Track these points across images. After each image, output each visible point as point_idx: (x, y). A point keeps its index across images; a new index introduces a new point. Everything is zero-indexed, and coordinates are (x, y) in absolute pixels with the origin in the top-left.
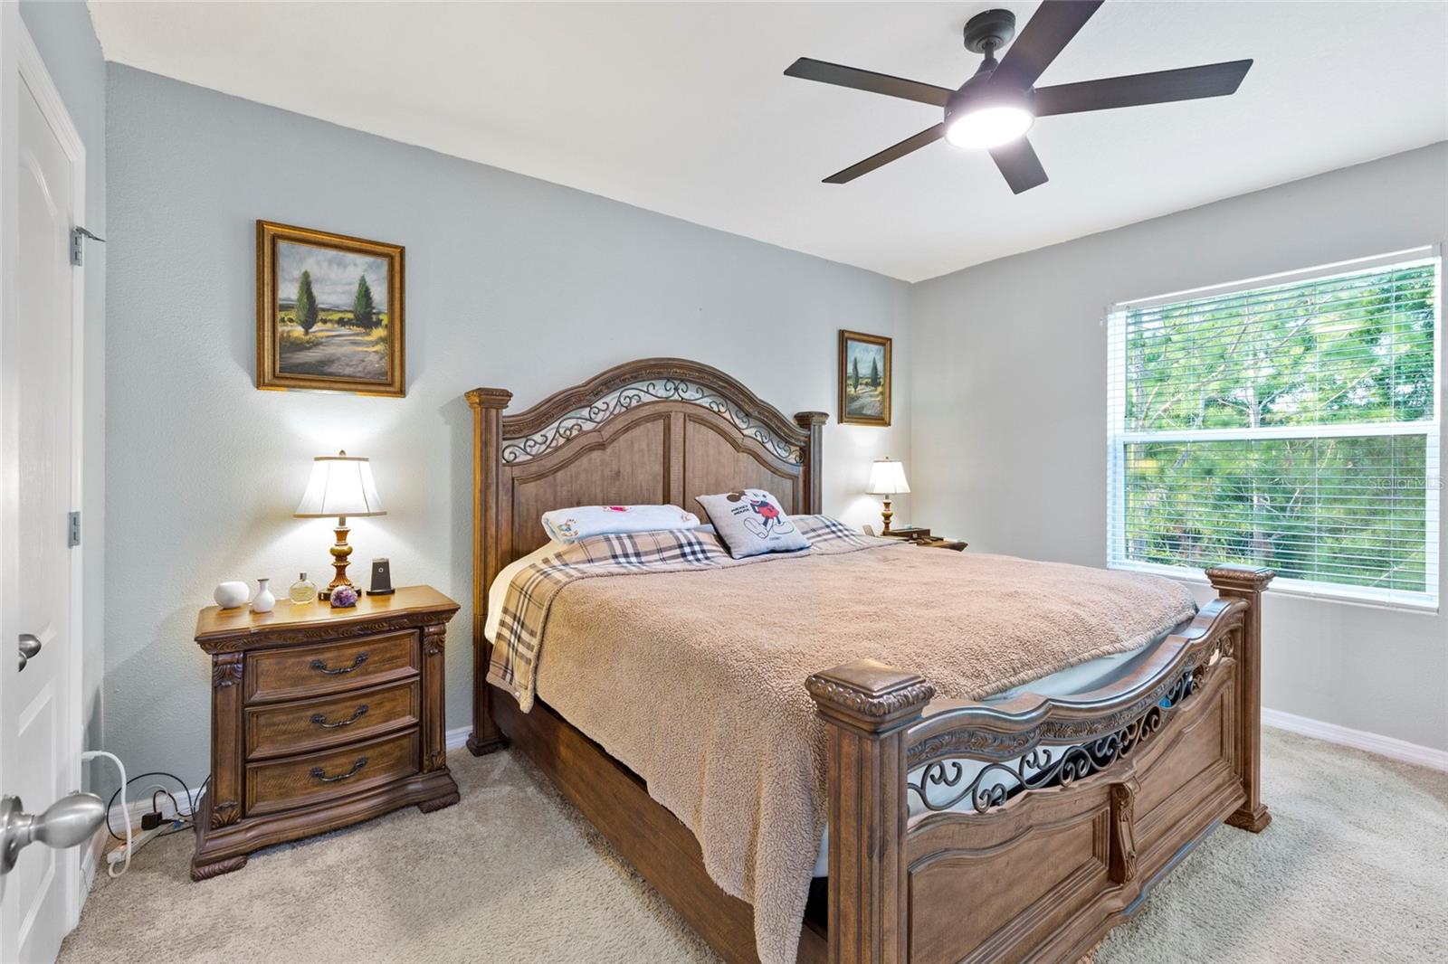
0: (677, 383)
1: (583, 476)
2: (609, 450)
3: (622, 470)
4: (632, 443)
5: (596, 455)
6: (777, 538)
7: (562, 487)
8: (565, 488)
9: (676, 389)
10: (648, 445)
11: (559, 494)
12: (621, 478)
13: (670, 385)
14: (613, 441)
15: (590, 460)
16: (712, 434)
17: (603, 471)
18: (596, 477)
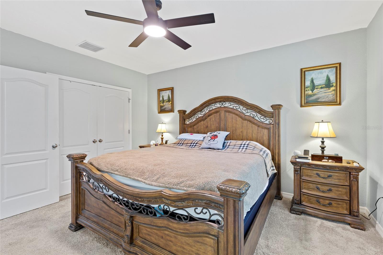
0: (222, 102)
1: (199, 127)
2: (205, 121)
3: (208, 126)
4: (211, 119)
5: (202, 122)
6: (210, 145)
7: (195, 129)
8: (196, 130)
9: (222, 104)
10: (215, 119)
11: (195, 131)
12: (208, 127)
13: (221, 103)
14: (206, 119)
15: (201, 123)
16: (234, 115)
17: (204, 126)
18: (202, 127)
